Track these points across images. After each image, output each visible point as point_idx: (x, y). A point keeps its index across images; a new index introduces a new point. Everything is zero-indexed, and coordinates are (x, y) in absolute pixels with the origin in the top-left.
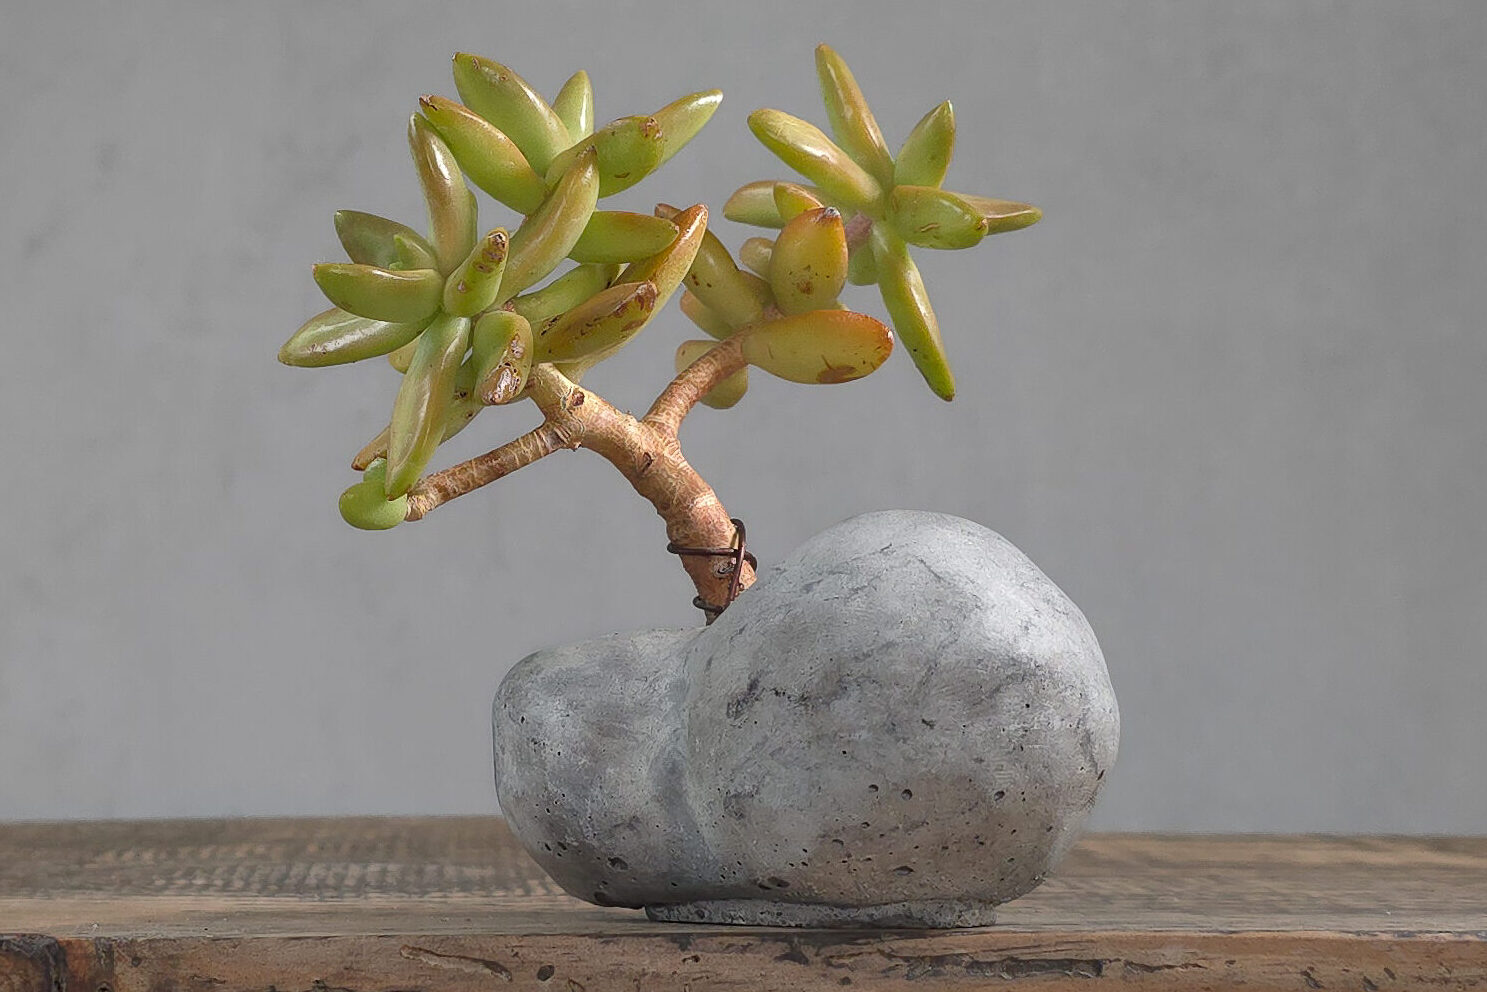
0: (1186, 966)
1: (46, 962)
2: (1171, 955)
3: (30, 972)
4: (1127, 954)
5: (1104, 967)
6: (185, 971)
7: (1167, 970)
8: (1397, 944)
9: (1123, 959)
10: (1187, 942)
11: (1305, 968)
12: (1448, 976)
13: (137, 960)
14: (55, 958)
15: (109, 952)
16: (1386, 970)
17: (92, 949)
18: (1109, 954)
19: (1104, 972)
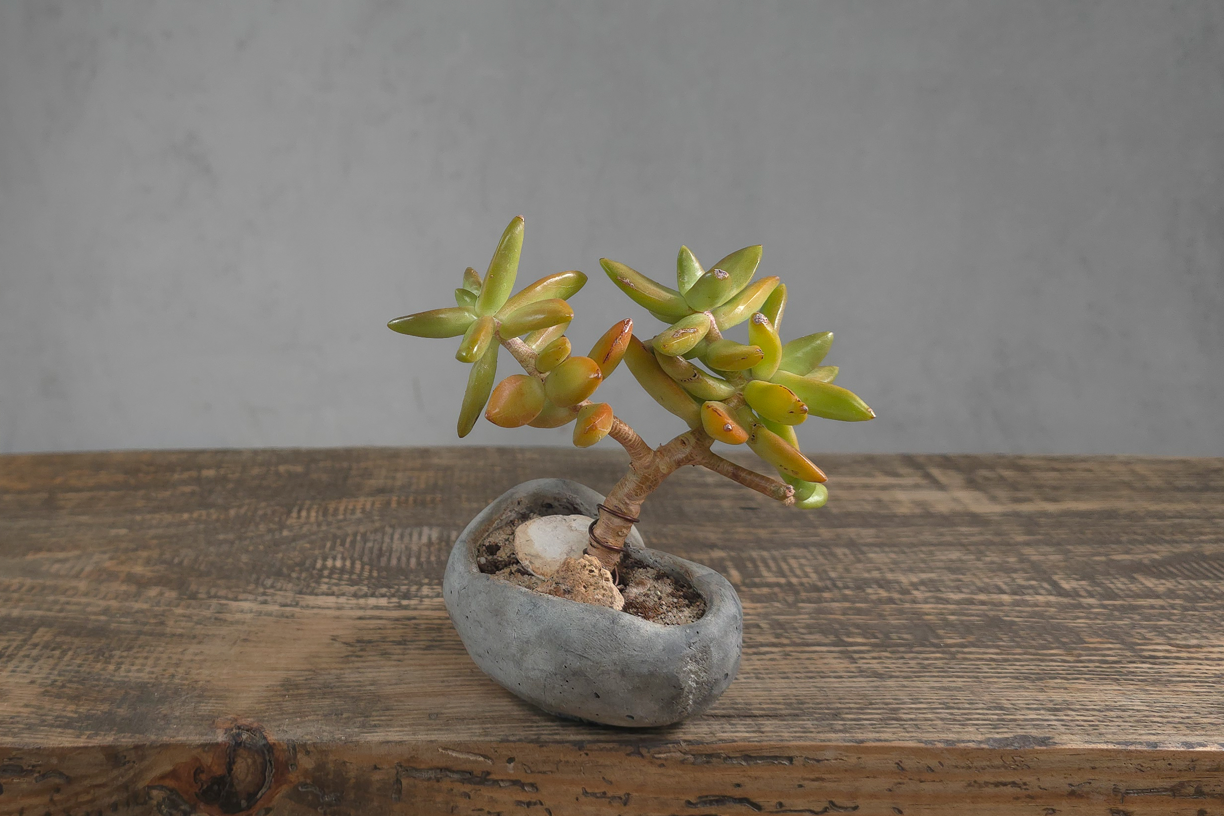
0: (836, 759)
1: (263, 752)
2: (829, 755)
3: (256, 757)
4: (806, 754)
5: (794, 760)
6: (331, 757)
7: (826, 761)
8: (946, 749)
9: (804, 756)
10: (837, 748)
11: (897, 761)
12: (971, 765)
13: (308, 753)
14: (268, 751)
15: (294, 748)
16: (940, 762)
17: (285, 747)
18: (797, 753)
19: (794, 762)
